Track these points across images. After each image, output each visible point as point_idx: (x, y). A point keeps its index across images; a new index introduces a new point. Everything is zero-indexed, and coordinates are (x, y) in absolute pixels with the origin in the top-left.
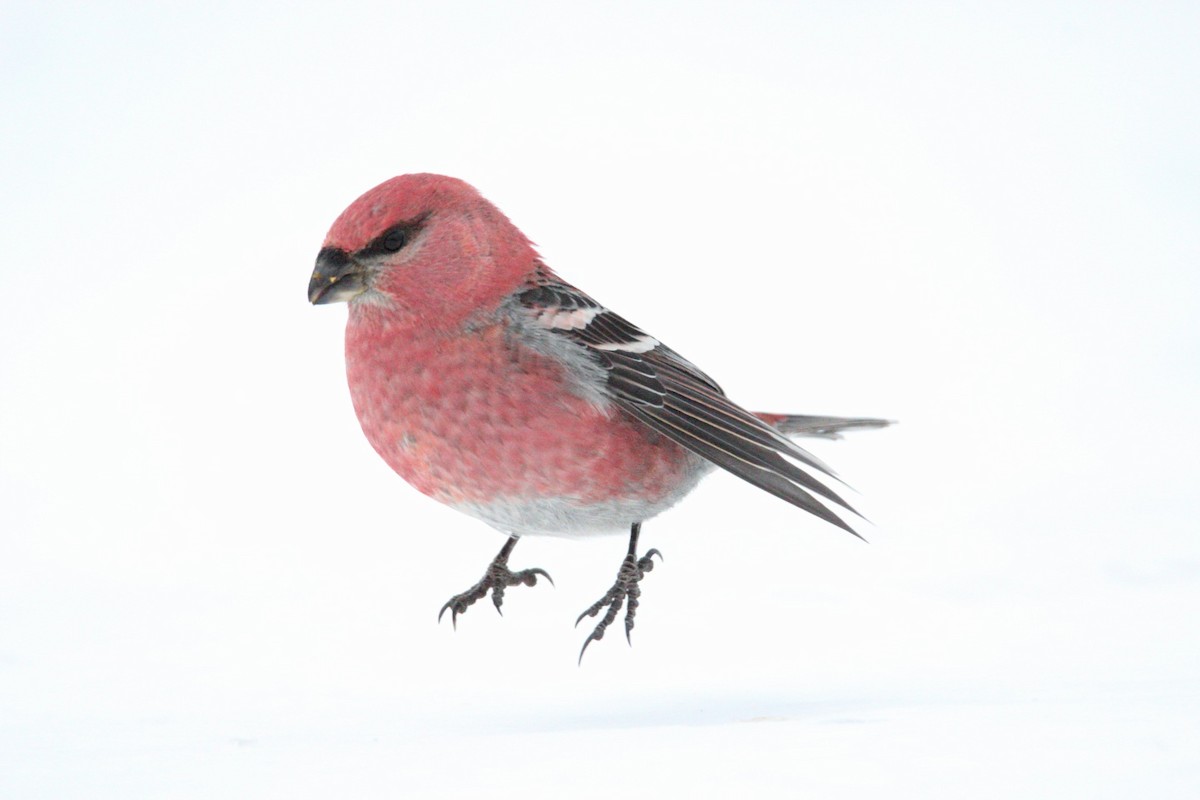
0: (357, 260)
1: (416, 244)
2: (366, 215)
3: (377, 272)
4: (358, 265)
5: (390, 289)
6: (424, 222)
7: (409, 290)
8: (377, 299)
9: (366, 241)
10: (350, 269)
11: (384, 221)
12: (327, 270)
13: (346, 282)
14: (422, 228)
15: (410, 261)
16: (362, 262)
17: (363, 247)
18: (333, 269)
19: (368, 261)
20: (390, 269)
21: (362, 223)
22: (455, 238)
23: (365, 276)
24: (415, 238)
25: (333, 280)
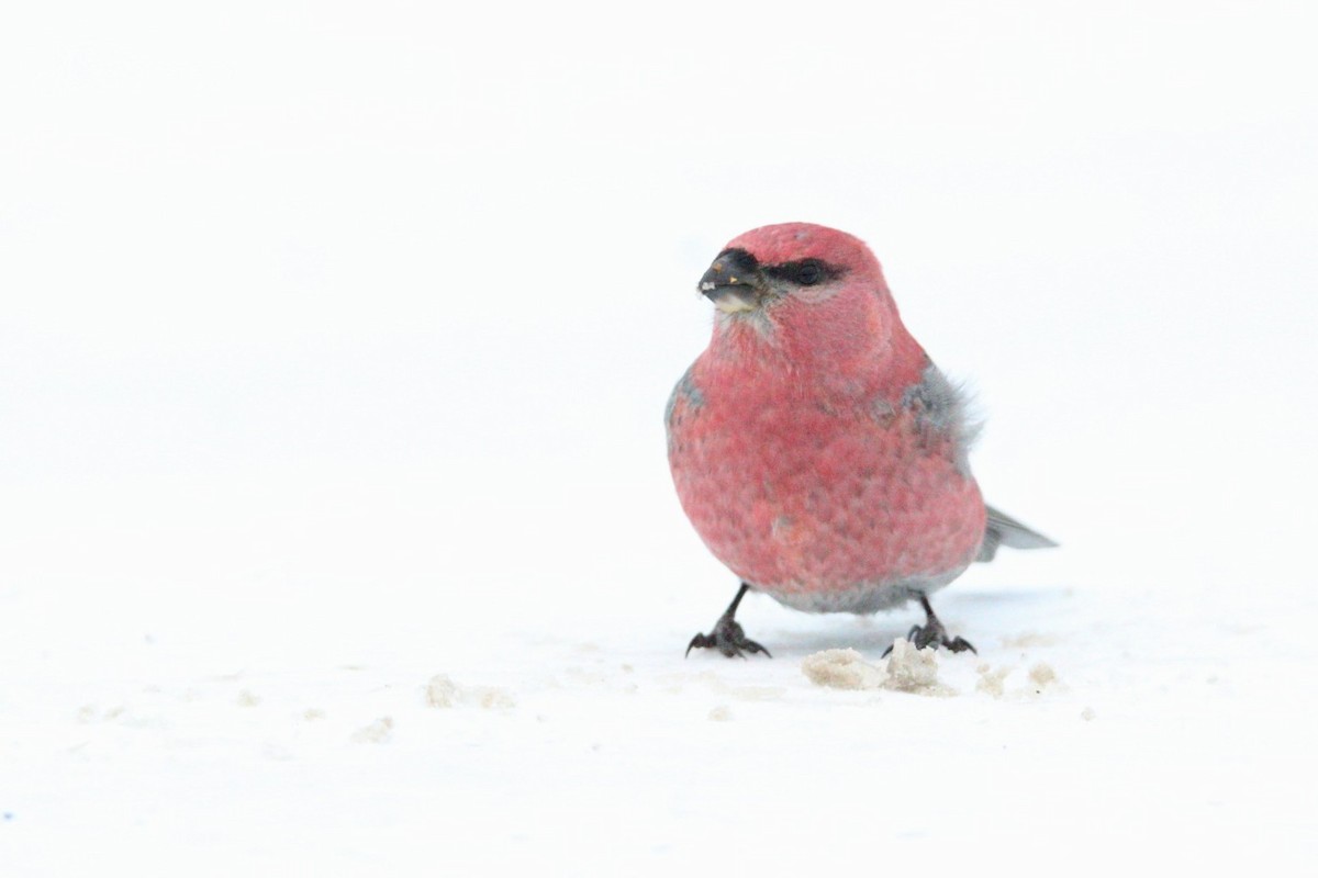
0: (763, 275)
1: (828, 291)
2: (791, 235)
3: (778, 297)
4: (761, 280)
5: (781, 321)
6: (840, 275)
7: (799, 336)
8: (763, 324)
9: (783, 259)
10: (752, 280)
11: (807, 250)
12: (731, 269)
13: (744, 290)
14: (836, 279)
15: (814, 305)
16: (767, 280)
17: (776, 265)
18: (737, 270)
19: (773, 282)
20: (791, 301)
21: (784, 241)
22: (863, 308)
23: (764, 294)
24: (828, 284)
25: (733, 280)
